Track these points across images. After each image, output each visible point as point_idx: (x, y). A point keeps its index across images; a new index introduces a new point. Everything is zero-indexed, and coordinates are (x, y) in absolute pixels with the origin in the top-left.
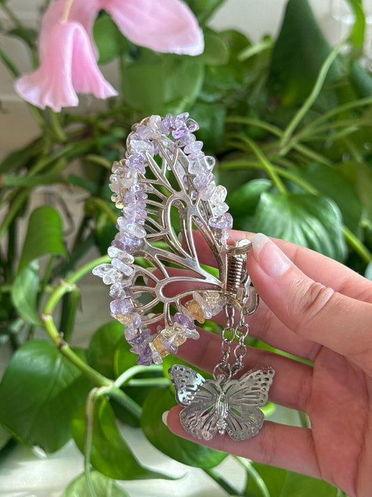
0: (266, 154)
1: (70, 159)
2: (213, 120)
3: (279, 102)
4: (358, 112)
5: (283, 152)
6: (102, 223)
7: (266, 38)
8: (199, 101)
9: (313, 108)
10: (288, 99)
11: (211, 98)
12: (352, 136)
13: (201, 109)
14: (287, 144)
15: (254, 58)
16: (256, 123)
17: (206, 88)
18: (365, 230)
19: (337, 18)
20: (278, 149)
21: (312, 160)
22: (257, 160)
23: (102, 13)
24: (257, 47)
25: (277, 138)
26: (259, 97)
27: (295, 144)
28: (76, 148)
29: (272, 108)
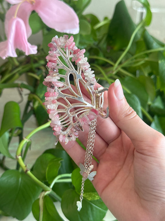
0: (106, 73)
1: (20, 74)
3: (112, 48)
4: (147, 55)
5: (114, 73)
6: (36, 105)
7: (106, 18)
9: (128, 52)
10: (116, 47)
11: (82, 47)
12: (143, 65)
14: (116, 69)
15: (99, 29)
16: (102, 58)
17: (80, 43)
18: (149, 106)
20: (113, 72)
21: (127, 76)
22: (103, 76)
23: (33, 12)
24: (102, 23)
25: (112, 66)
26: (103, 45)
27: (120, 69)
28: (23, 68)
29: (108, 51)
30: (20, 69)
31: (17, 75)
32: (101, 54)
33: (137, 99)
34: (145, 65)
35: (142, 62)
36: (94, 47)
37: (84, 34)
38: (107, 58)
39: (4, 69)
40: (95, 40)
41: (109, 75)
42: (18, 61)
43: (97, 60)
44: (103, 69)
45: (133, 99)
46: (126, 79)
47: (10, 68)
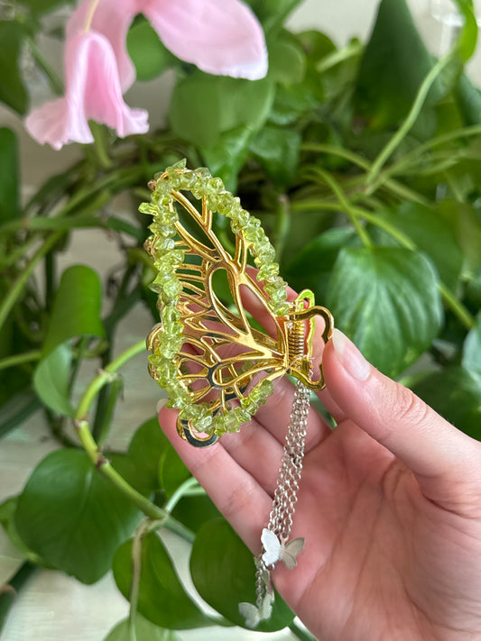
0: (347, 192)
1: (115, 191)
2: (286, 148)
3: (366, 124)
4: (464, 141)
5: (369, 190)
7: (354, 41)
8: (269, 124)
9: (410, 133)
10: (378, 120)
11: (283, 120)
12: (453, 169)
13: (272, 134)
14: (376, 179)
15: (335, 69)
16: (337, 151)
17: (277, 107)
18: (466, 284)
19: (437, 17)
20: (363, 187)
21: (405, 199)
22: (336, 200)
23: (139, 18)
24: (343, 52)
25: (362, 172)
26: (344, 115)
27: (385, 180)
28: (122, 177)
29: (357, 131)
30: (114, 177)
31: (105, 195)
32: (335, 137)
33: (428, 265)
34: (459, 170)
35: (450, 161)
36: (318, 119)
37: (287, 81)
38: (355, 150)
39: (74, 177)
40: (319, 98)
41: (355, 197)
42: (111, 157)
43: (323, 155)
44: (339, 181)
45: (418, 263)
46: (404, 208)
47: (91, 176)
